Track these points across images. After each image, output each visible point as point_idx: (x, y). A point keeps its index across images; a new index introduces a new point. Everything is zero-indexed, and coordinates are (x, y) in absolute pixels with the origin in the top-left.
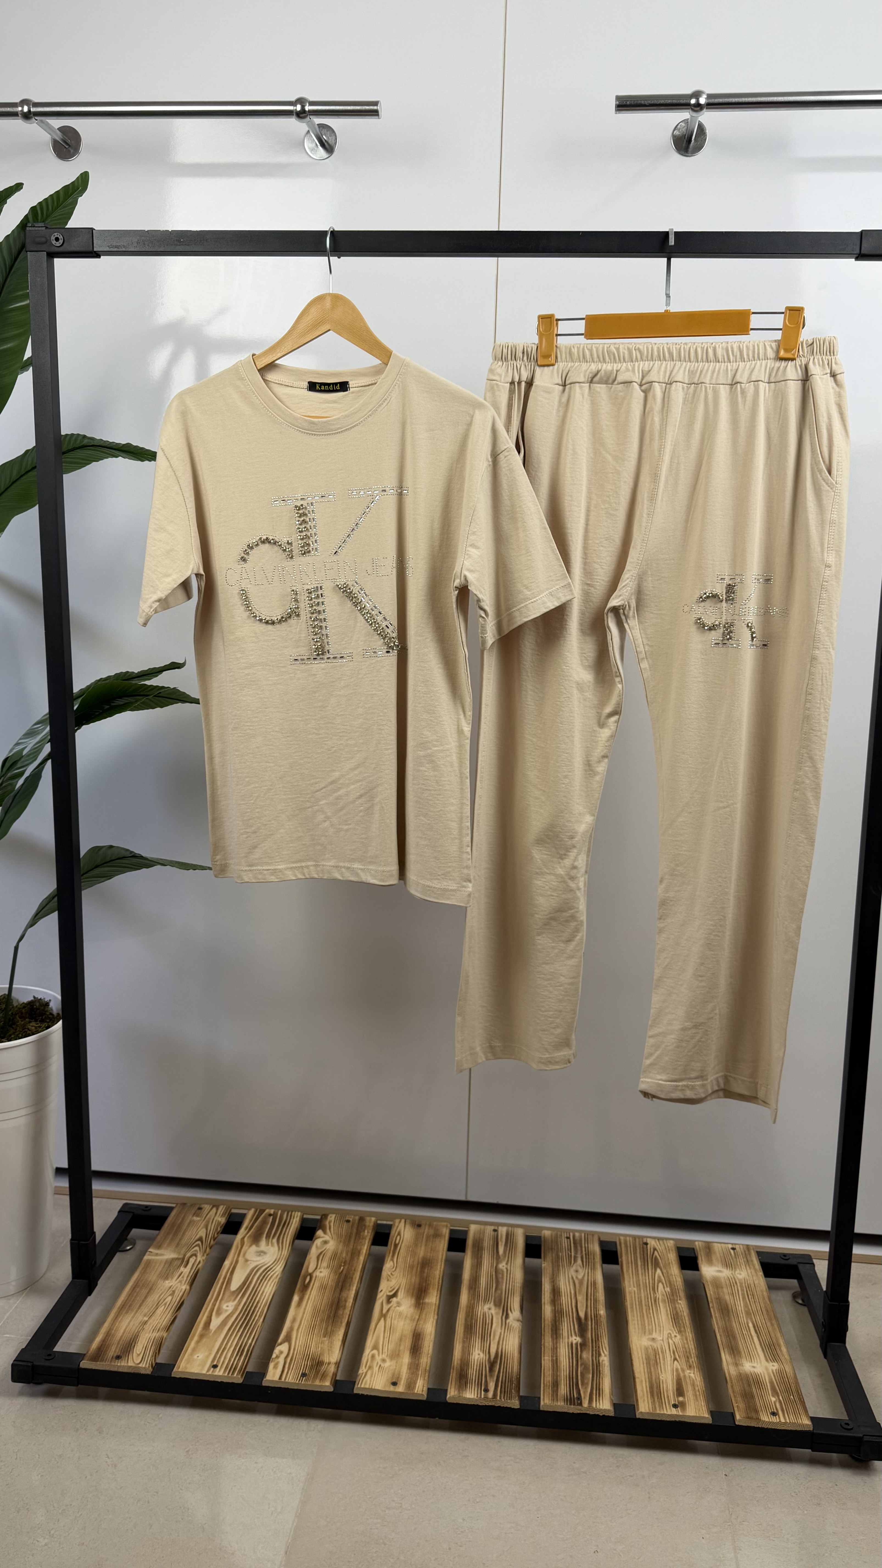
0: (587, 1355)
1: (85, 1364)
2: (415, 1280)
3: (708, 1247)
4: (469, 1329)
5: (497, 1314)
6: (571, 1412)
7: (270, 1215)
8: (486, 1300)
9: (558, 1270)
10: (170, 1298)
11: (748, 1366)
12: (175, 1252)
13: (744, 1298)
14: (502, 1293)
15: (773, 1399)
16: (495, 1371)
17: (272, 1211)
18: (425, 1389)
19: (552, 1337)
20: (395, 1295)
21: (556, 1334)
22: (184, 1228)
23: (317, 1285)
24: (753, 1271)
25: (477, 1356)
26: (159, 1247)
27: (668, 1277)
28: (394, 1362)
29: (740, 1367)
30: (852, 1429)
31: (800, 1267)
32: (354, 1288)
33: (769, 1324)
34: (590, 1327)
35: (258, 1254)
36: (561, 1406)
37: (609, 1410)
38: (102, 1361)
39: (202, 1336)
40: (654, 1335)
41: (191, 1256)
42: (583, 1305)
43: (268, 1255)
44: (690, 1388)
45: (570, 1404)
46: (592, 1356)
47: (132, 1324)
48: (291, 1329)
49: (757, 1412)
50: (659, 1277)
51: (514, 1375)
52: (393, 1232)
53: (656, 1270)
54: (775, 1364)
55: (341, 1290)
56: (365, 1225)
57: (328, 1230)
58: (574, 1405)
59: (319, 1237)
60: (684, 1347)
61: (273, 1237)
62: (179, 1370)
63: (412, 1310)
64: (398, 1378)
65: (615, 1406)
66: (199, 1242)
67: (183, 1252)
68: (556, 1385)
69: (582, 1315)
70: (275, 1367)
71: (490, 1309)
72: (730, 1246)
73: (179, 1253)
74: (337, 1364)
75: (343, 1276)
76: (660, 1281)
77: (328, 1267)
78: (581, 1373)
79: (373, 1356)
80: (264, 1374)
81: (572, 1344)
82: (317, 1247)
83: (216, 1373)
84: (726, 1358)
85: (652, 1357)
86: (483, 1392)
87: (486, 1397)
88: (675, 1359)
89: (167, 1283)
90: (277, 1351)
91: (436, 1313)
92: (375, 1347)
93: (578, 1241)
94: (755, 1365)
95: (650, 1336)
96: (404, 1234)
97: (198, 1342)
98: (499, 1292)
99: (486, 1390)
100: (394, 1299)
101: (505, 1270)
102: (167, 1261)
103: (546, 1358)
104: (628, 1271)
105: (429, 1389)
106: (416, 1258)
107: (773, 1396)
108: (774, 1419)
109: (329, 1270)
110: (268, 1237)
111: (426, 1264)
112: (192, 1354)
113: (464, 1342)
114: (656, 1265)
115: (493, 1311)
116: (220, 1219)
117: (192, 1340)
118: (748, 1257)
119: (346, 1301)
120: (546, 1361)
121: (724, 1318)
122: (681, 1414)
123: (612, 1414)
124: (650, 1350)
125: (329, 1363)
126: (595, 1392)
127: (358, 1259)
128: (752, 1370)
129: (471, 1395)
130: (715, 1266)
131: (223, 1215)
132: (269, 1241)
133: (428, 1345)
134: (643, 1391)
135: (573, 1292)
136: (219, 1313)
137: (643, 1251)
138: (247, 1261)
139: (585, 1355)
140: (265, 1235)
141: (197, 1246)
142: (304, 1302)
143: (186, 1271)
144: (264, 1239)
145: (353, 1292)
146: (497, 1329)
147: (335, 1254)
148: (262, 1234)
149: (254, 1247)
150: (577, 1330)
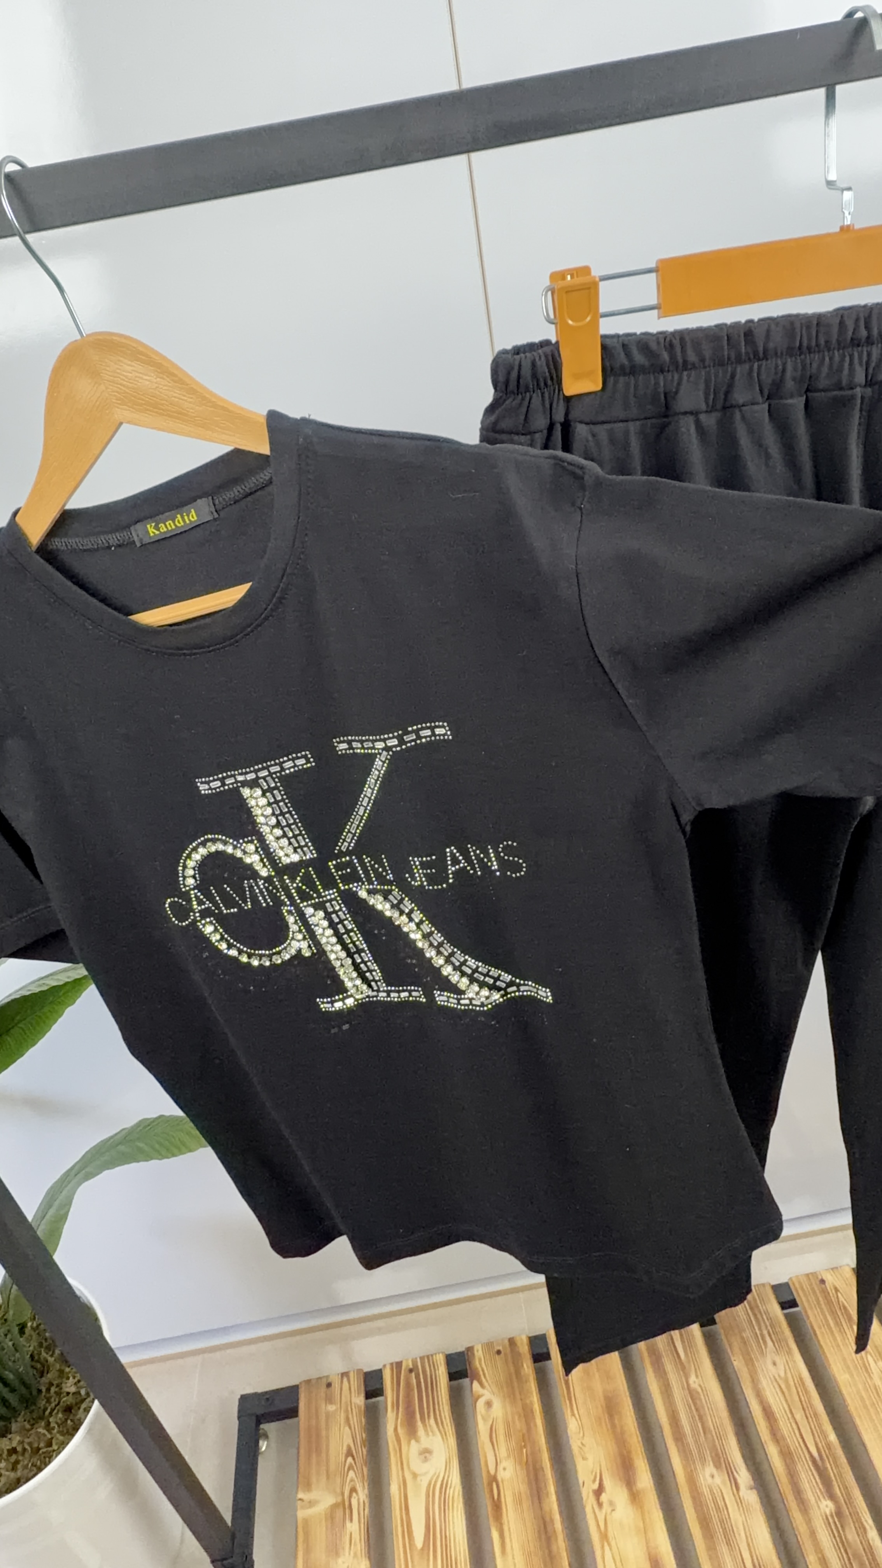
0: (852, 1536)
2: (611, 1445)
4: (705, 1522)
5: (724, 1483)
7: (411, 1371)
8: (703, 1460)
9: (755, 1369)
12: (329, 1491)
14: (712, 1436)
17: (411, 1366)
19: (800, 1510)
20: (601, 1487)
21: (802, 1500)
22: (324, 1433)
23: (509, 1498)
26: (308, 1487)
32: (552, 1488)
34: (832, 1475)
35: (422, 1457)
41: (350, 1497)
42: (807, 1431)
43: (434, 1456)
46: (857, 1533)
55: (539, 1498)
56: (519, 1354)
57: (483, 1379)
59: (478, 1395)
61: (428, 1415)
63: (630, 1512)
66: (350, 1460)
67: (338, 1490)
69: (815, 1452)
71: (712, 1476)
73: (335, 1492)
75: (531, 1468)
77: (509, 1456)
81: (827, 1517)
82: (482, 1418)
91: (658, 1505)
98: (709, 1436)
100: (604, 1497)
101: (699, 1390)
102: (326, 1515)
106: (597, 1400)
109: (512, 1463)
110: (422, 1418)
111: (611, 1407)
113: (710, 1558)
115: (718, 1480)
116: (358, 1401)
119: (552, 1521)
127: (536, 1425)
131: (359, 1391)
132: (426, 1426)
135: (786, 1408)
137: (827, 1300)
138: (415, 1476)
139: (850, 1537)
140: (418, 1416)
141: (350, 1467)
142: (507, 1540)
143: (355, 1528)
144: (419, 1423)
145: (553, 1497)
146: (735, 1515)
147: (508, 1425)
148: (414, 1413)
149: (413, 1442)
150: (821, 1486)
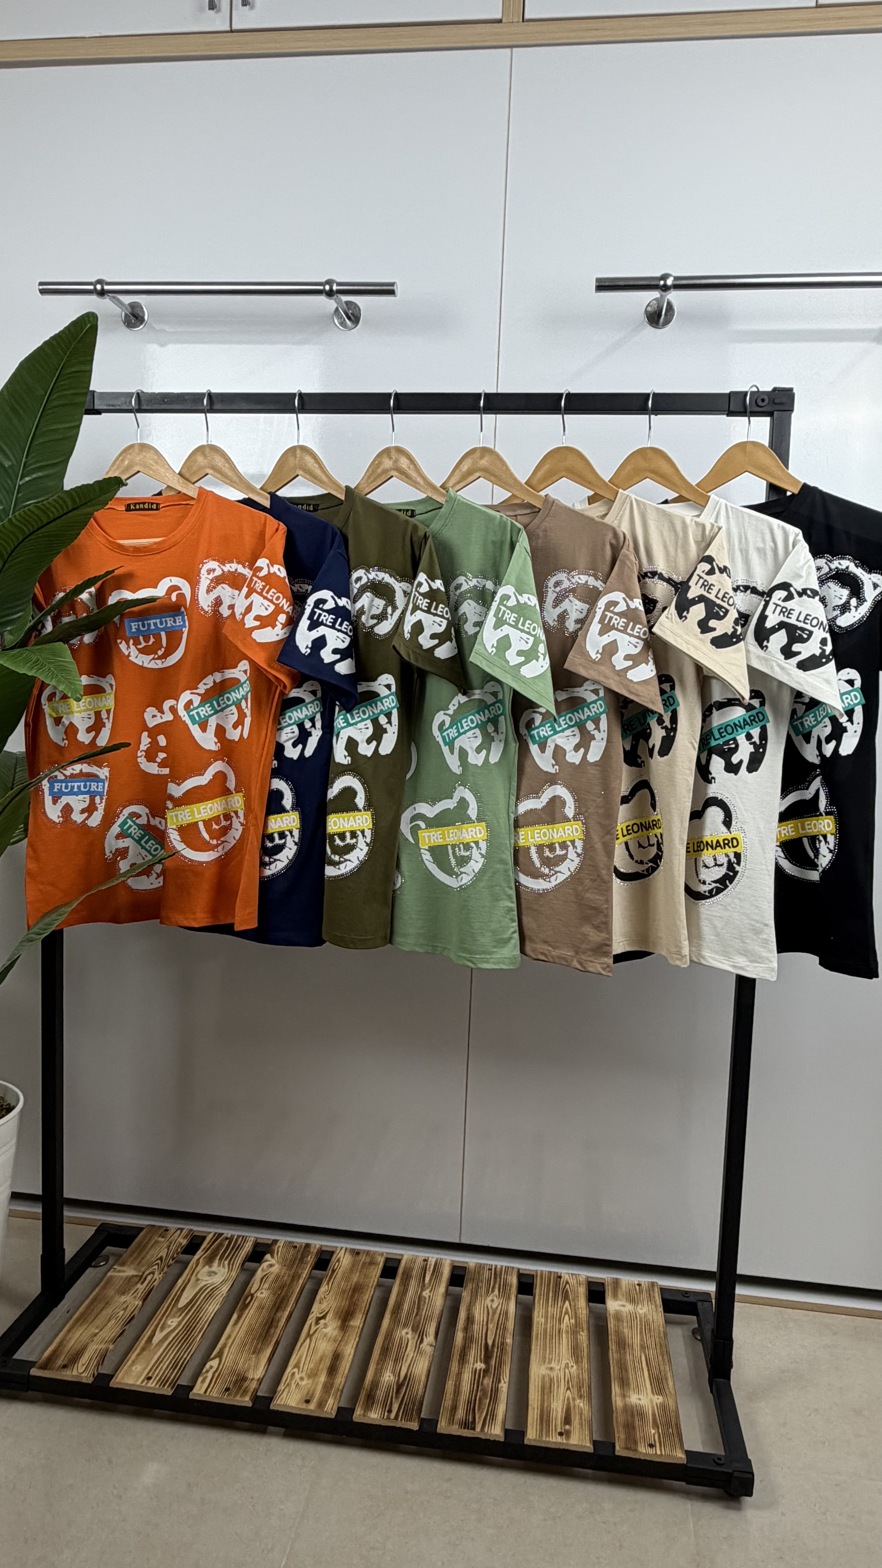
0: (488, 1382)
1: (34, 1372)
2: (345, 1303)
3: (616, 1283)
4: (385, 1351)
5: (414, 1338)
6: (465, 1435)
7: (227, 1238)
8: (405, 1325)
9: (476, 1299)
10: (122, 1312)
11: (634, 1399)
12: (135, 1269)
13: (641, 1332)
14: (421, 1319)
15: (653, 1431)
16: (400, 1393)
17: (229, 1236)
18: (335, 1408)
19: (459, 1361)
20: (324, 1317)
21: (463, 1360)
22: (149, 1246)
23: (256, 1304)
24: (653, 1307)
25: (388, 1377)
26: (123, 1264)
27: (575, 1309)
28: (310, 1381)
29: (627, 1399)
30: (723, 1464)
31: (699, 1304)
32: (289, 1309)
33: (660, 1358)
34: (495, 1354)
35: (209, 1274)
36: (455, 1430)
37: (499, 1436)
38: (49, 1369)
39: (143, 1349)
40: (553, 1365)
41: (149, 1274)
42: (492, 1334)
43: (218, 1275)
44: (578, 1417)
45: (464, 1428)
46: (493, 1382)
47: (83, 1335)
48: (225, 1345)
49: (636, 1443)
50: (567, 1309)
51: (418, 1397)
52: (334, 1259)
53: (564, 1302)
54: (661, 1398)
55: (277, 1310)
56: (309, 1251)
57: (275, 1255)
58: (468, 1428)
59: (267, 1261)
60: (578, 1376)
61: (226, 1260)
62: (117, 1380)
63: (336, 1332)
64: (312, 1396)
65: (507, 1432)
66: (159, 1261)
67: (143, 1269)
68: (454, 1408)
69: (490, 1342)
70: (203, 1381)
71: (407, 1333)
72: (637, 1282)
73: (139, 1272)
74: (260, 1381)
75: (281, 1298)
76: (566, 1313)
77: (269, 1289)
78: (480, 1399)
79: (293, 1374)
80: (191, 1388)
81: (476, 1370)
82: (263, 1270)
83: (149, 1385)
84: (616, 1389)
85: (548, 1385)
86: (386, 1414)
87: (388, 1418)
88: (568, 1388)
89: (123, 1299)
90: (207, 1366)
91: (358, 1335)
92: (297, 1366)
93: (498, 1273)
94: (641, 1397)
95: (550, 1366)
96: (343, 1260)
97: (139, 1354)
98: (418, 1317)
99: (390, 1411)
100: (322, 1321)
101: (427, 1297)
102: (127, 1278)
103: (450, 1382)
104: (539, 1302)
105: (339, 1408)
106: (350, 1283)
107: (653, 1428)
108: (651, 1451)
109: (269, 1292)
110: (220, 1259)
111: (357, 1289)
112: (131, 1365)
113: (378, 1364)
114: (566, 1297)
115: (410, 1336)
116: (181, 1241)
117: (134, 1352)
118: (652, 1293)
119: (279, 1321)
120: (450, 1385)
121: (620, 1350)
122: (564, 1441)
123: (502, 1439)
124: (547, 1379)
125: (253, 1379)
126: (489, 1417)
127: (298, 1282)
128: (638, 1402)
129: (374, 1416)
130: (620, 1300)
131: (185, 1237)
132: (221, 1263)
133: (345, 1366)
134: (533, 1418)
135: (485, 1320)
136: (162, 1329)
137: (556, 1285)
138: (198, 1280)
139: (486, 1381)
140: (218, 1257)
141: (158, 1264)
142: (241, 1321)
143: (141, 1287)
144: (217, 1261)
145: (287, 1313)
146: (410, 1352)
147: (278, 1277)
148: (217, 1255)
149: (207, 1267)
150: (482, 1357)
